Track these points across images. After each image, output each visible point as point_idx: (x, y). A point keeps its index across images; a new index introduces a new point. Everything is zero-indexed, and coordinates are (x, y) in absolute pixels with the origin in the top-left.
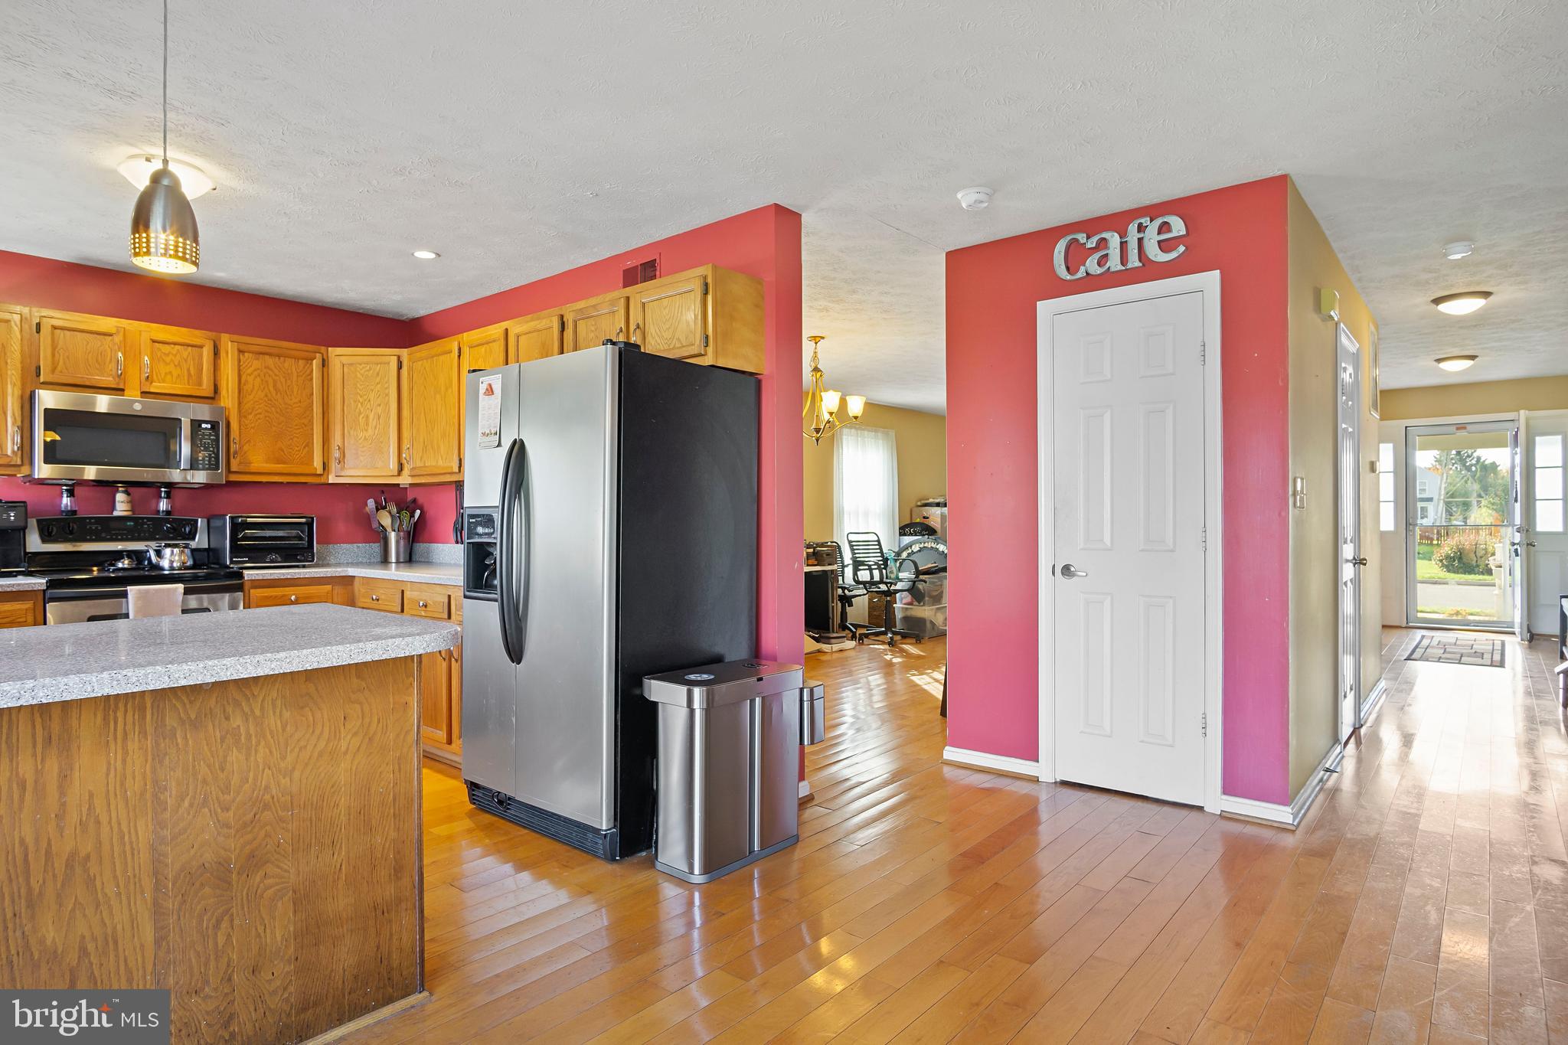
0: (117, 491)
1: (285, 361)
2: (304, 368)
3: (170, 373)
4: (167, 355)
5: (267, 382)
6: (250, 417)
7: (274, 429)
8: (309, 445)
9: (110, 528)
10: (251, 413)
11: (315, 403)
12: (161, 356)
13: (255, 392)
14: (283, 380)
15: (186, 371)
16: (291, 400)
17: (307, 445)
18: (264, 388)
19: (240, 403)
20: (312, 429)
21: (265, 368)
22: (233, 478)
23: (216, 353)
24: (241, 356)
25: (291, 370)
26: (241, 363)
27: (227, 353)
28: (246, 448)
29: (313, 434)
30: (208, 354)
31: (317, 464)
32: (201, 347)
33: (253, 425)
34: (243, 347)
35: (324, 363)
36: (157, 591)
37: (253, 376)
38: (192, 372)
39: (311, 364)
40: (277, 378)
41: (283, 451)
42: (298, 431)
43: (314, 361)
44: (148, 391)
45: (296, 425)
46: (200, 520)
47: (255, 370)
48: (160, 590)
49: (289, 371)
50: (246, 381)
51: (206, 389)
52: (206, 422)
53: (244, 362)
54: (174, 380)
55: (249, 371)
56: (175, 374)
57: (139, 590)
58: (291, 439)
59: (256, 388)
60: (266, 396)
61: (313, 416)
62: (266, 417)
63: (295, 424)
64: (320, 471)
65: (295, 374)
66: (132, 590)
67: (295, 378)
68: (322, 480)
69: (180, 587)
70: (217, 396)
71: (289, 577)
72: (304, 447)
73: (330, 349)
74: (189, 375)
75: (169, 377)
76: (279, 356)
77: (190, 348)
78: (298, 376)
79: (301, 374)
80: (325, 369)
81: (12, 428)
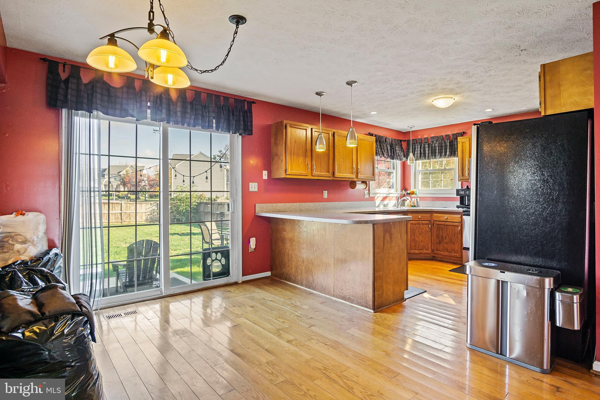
81: (467, 169)
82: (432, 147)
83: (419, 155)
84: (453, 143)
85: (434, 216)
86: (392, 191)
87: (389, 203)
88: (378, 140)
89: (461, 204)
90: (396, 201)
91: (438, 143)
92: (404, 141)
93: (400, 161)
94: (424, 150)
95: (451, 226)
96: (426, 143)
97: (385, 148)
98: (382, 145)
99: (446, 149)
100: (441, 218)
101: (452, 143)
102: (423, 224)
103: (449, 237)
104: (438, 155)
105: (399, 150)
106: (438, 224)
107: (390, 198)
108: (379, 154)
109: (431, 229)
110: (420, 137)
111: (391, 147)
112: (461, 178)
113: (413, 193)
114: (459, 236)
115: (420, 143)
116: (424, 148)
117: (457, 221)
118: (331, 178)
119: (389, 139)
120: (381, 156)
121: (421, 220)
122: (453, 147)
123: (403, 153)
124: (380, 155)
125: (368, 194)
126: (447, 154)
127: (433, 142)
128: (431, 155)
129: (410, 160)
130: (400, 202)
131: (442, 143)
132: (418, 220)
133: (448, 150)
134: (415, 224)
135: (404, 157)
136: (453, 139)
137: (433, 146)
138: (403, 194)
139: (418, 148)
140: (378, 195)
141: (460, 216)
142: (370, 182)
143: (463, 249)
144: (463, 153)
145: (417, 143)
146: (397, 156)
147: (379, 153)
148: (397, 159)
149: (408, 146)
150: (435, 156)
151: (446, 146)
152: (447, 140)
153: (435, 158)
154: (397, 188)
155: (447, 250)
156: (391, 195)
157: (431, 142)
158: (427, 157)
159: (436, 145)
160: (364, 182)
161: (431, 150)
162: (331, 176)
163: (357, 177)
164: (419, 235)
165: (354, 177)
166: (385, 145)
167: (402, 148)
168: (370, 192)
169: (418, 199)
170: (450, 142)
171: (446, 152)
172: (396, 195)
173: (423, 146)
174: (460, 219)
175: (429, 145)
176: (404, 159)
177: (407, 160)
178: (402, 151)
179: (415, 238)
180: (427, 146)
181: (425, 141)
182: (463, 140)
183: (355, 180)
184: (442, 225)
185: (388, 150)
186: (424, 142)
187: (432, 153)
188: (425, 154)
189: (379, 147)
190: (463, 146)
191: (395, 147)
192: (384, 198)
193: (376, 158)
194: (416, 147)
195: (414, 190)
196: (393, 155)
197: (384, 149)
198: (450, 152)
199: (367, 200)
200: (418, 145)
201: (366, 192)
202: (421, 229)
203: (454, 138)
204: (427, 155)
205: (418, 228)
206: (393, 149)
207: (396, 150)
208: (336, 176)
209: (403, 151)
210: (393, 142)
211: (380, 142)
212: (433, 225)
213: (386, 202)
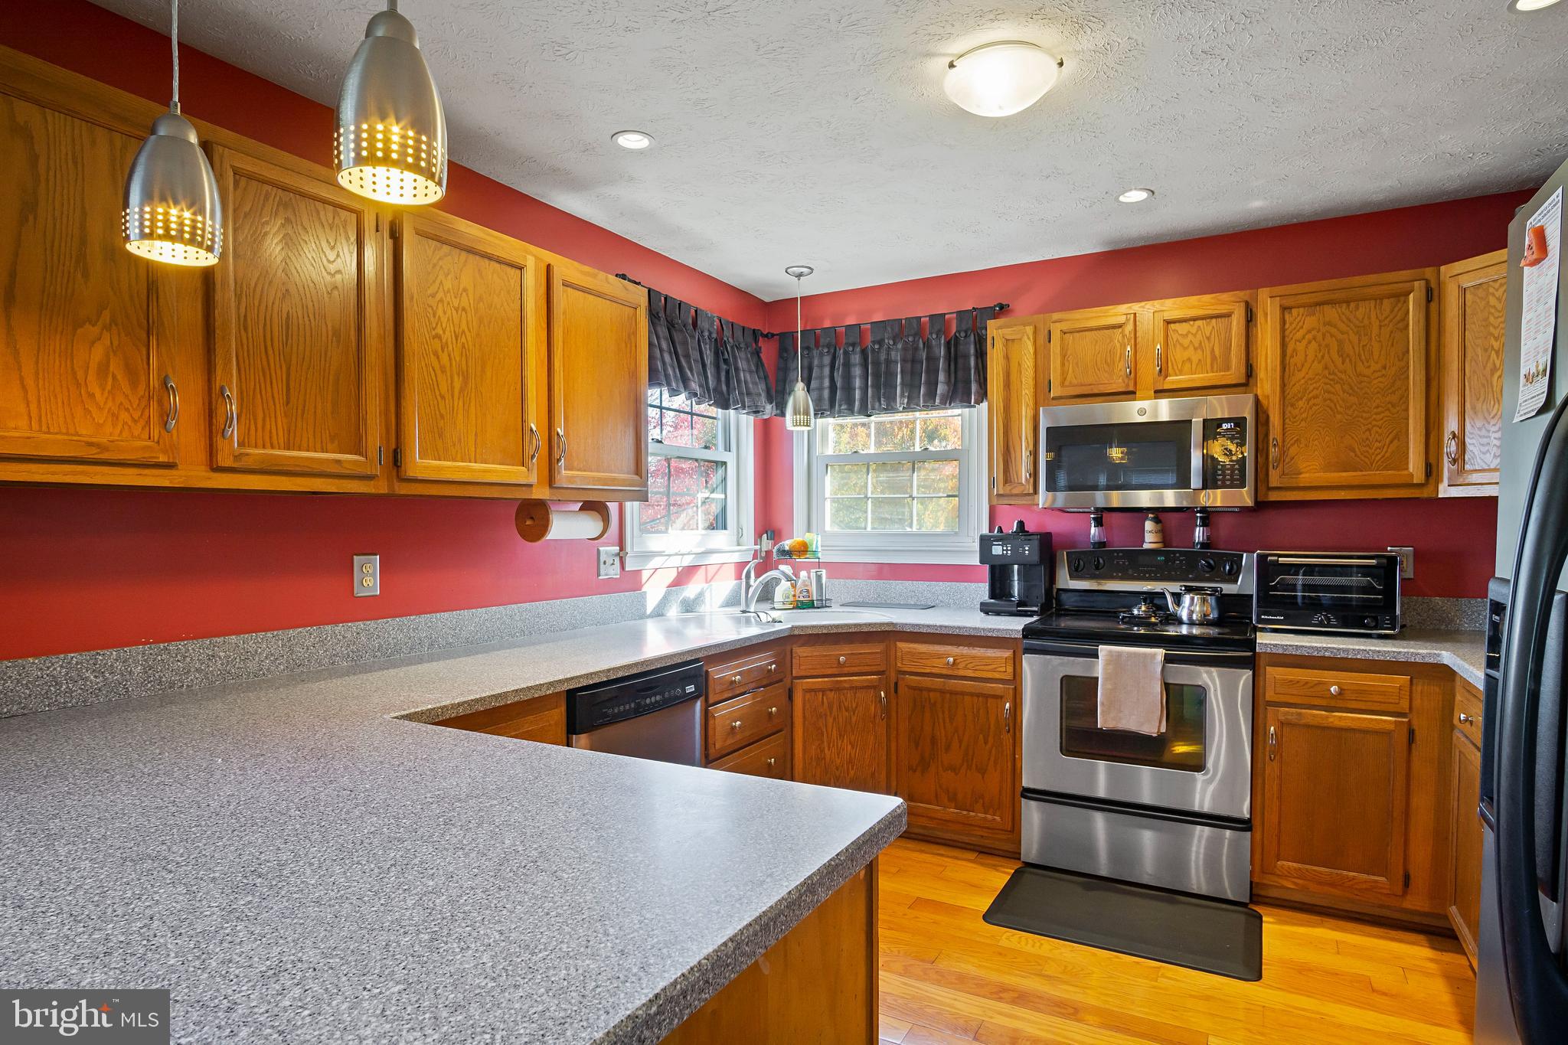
0: (1146, 518)
1: (1357, 308)
2: (1392, 311)
3: (1189, 360)
4: (1185, 336)
5: (1327, 346)
6: (1301, 404)
7: (1339, 416)
8: (1402, 435)
9: (1136, 563)
10: (1301, 399)
11: (1411, 368)
12: (1177, 340)
13: (1307, 366)
14: (1354, 338)
15: (1208, 353)
16: (1369, 367)
17: (1396, 437)
18: (1323, 357)
19: (1283, 386)
20: (1407, 410)
21: (1325, 324)
22: (1274, 497)
23: (1250, 318)
24: (1287, 316)
25: (1369, 318)
26: (1287, 326)
27: (1266, 314)
28: (1293, 451)
29: (1408, 419)
30: (1238, 324)
31: (1415, 466)
32: (1228, 315)
33: (1304, 415)
34: (1288, 302)
35: (1432, 295)
36: (1130, 654)
37: (1305, 342)
38: (1217, 353)
39: (1406, 302)
40: (1345, 336)
41: (1354, 452)
42: (1378, 417)
43: (1411, 295)
44: (1161, 388)
45: (1377, 407)
46: (1245, 555)
47: (1309, 331)
48: (1135, 654)
49: (1366, 322)
50: (1294, 350)
51: (1235, 373)
52: (1228, 420)
53: (1291, 324)
54: (1194, 368)
55: (1299, 335)
56: (1195, 360)
57: (1110, 651)
58: (1369, 430)
59: (1310, 358)
60: (1326, 368)
61: (1407, 389)
62: (1325, 400)
63: (1374, 405)
64: (1418, 476)
65: (1376, 324)
66: (1103, 650)
67: (1375, 330)
68: (1425, 493)
69: (1160, 653)
70: (1252, 381)
71: (1327, 654)
72: (1391, 442)
73: (1443, 268)
74: (1214, 358)
75: (1187, 366)
76: (1348, 302)
77: (1214, 320)
78: (1380, 326)
79: (1386, 322)
80: (1434, 305)
81: (1025, 454)
82: (876, 364)
83: (826, 393)
84: (961, 347)
85: (899, 654)
86: (721, 539)
87: (707, 595)
88: (662, 314)
89: (992, 596)
90: (734, 582)
91: (900, 346)
92: (766, 336)
93: (751, 418)
94: (848, 378)
95: (972, 695)
96: (853, 345)
97: (695, 355)
98: (677, 337)
99: (933, 372)
100: (928, 662)
101: (956, 345)
102: (855, 688)
103: (960, 742)
104: (902, 396)
105: (751, 372)
106: (914, 688)
107: (712, 570)
108: (667, 376)
109: (887, 710)
110: (827, 324)
111: (717, 354)
112: (1001, 492)
113: (803, 549)
114: (1007, 739)
115: (828, 346)
116: (847, 365)
117: (997, 676)
118: (380, 487)
119: (711, 320)
120: (674, 385)
121: (846, 670)
122: (960, 361)
123: (764, 387)
124: (669, 384)
125: (617, 560)
126: (938, 392)
127: (881, 342)
128: (873, 396)
129: (796, 412)
130: (754, 593)
131: (916, 349)
132: (835, 671)
133: (942, 377)
134: (823, 691)
135: (770, 400)
136: (958, 331)
137: (883, 357)
138: (764, 549)
139: (821, 367)
140: (656, 562)
141: (1008, 654)
142: (628, 505)
143: (1023, 796)
144: (1007, 385)
145: (817, 345)
146: (741, 393)
147: (665, 370)
148: (744, 407)
149: (781, 356)
150: (891, 399)
151: (932, 359)
152: (938, 338)
153: (890, 409)
154: (740, 529)
155: (953, 799)
156: (714, 559)
157: (874, 342)
158: (857, 403)
159: (896, 355)
160: (594, 507)
161: (873, 374)
162: (377, 470)
163: (551, 482)
164: (841, 736)
165: (533, 479)
166: (692, 344)
167: (763, 365)
168: (628, 549)
169: (824, 573)
170: (948, 344)
171: (932, 386)
172: (737, 558)
173: (840, 360)
174: (1010, 669)
175: (864, 352)
176: (769, 410)
177: (783, 414)
178: (762, 374)
179: (822, 751)
180: (856, 358)
181: (851, 340)
182: (1008, 332)
183: (541, 493)
184: (934, 690)
185: (704, 366)
186: (844, 341)
187: (877, 386)
188: (849, 389)
189: (664, 345)
190: (1007, 358)
191: (735, 358)
192: (685, 575)
193: (653, 395)
194: (816, 362)
195: (808, 537)
196: (724, 388)
197: (687, 356)
198: (948, 382)
199: (610, 587)
200: (821, 355)
201: (609, 550)
202: (847, 710)
203: (964, 327)
204: (858, 394)
205: (835, 709)
206: (726, 361)
207: (737, 369)
208: (411, 473)
209: (766, 378)
210: (727, 333)
211: (671, 326)
212: (896, 691)
213: (690, 591)
